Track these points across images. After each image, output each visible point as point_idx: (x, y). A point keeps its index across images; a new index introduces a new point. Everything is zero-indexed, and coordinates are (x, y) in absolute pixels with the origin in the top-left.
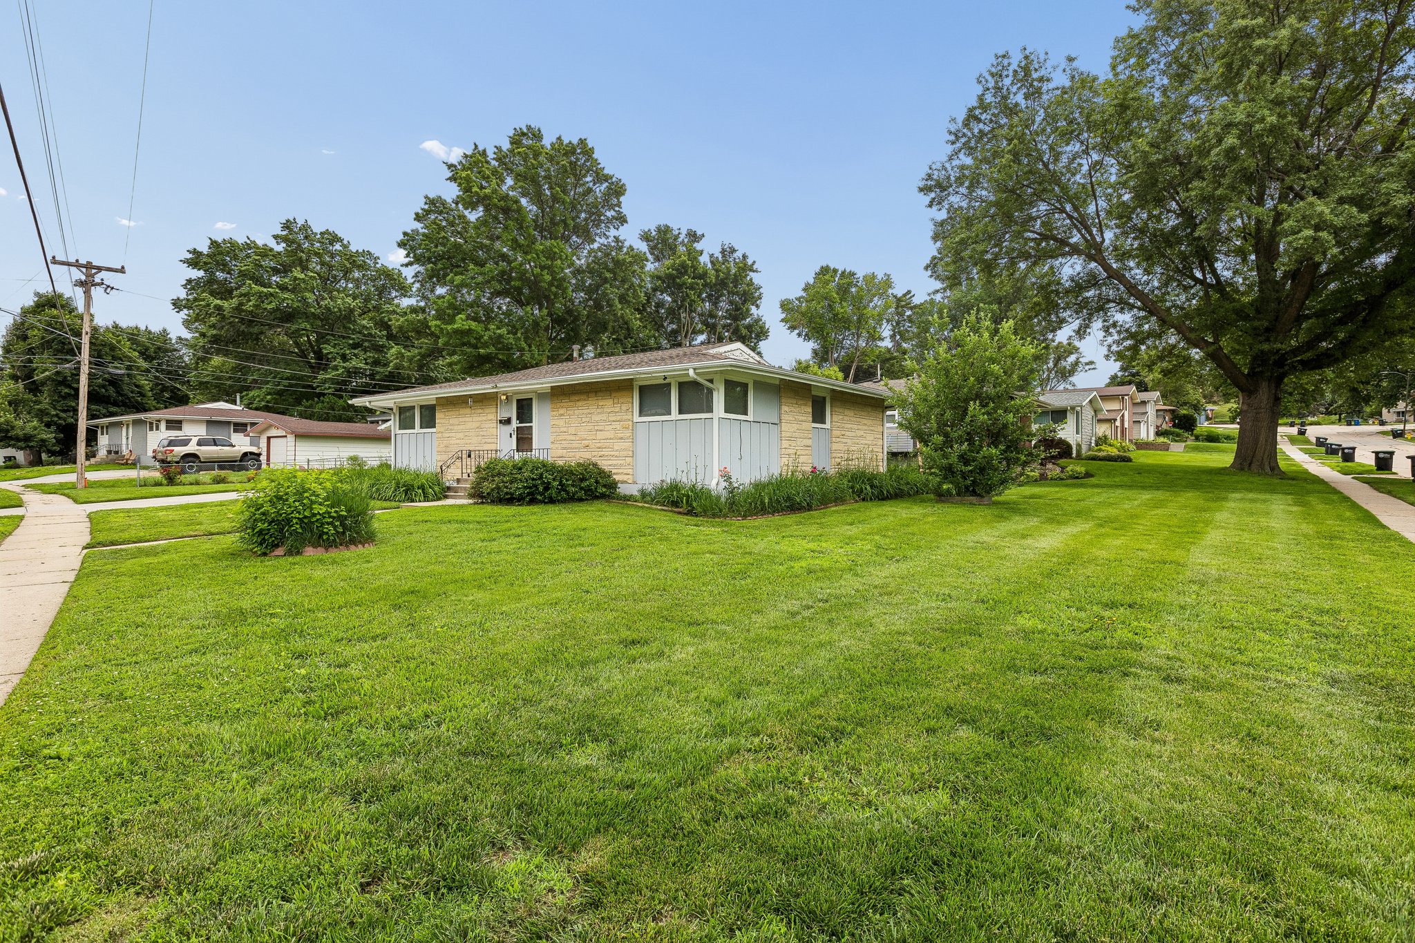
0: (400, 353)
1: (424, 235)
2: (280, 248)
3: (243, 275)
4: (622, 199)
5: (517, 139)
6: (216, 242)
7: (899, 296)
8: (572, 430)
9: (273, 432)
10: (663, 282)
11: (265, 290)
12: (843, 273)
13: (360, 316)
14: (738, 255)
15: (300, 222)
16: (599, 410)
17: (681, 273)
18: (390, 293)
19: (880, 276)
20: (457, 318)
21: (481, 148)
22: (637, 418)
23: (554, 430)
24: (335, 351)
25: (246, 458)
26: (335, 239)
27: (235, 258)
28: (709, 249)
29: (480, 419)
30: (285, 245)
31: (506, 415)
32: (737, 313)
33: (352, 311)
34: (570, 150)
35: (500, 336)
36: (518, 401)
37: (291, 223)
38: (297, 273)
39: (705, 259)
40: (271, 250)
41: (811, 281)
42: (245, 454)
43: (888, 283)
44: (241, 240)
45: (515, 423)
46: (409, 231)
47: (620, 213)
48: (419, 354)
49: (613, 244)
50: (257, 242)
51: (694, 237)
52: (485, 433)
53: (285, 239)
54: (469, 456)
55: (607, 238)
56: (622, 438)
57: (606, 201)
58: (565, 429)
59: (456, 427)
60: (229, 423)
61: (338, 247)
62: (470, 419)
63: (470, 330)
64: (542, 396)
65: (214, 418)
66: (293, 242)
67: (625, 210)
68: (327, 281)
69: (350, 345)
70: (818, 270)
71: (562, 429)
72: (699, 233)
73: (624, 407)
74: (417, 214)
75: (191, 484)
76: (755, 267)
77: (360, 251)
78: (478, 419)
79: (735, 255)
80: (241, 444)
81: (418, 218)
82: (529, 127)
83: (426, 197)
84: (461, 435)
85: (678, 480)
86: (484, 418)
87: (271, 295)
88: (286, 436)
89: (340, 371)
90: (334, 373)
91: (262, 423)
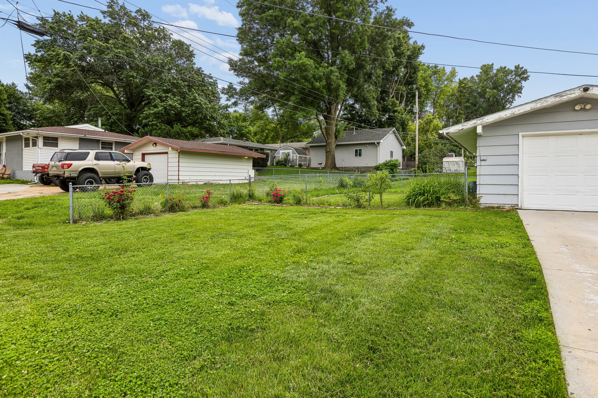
6: (58, 14)
9: (150, 150)
25: (140, 174)
30: (110, 19)
42: (138, 170)
44: (76, 14)
50: (89, 16)
53: (109, 15)
60: (98, 141)
65: (88, 136)
88: (167, 153)
89: (160, 109)
90: (156, 110)
91: (135, 143)
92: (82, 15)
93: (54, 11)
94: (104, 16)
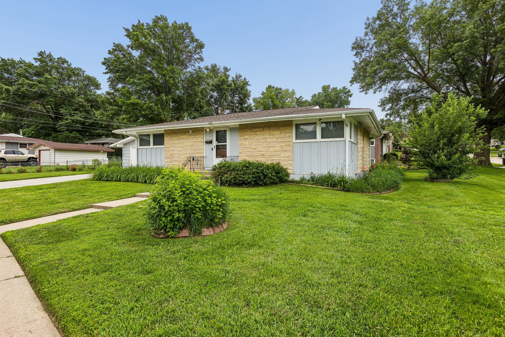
0: (102, 113)
1: (114, 60)
2: (37, 64)
3: (19, 75)
4: (202, 50)
5: (156, 21)
6: (4, 59)
7: (298, 98)
8: (253, 147)
9: (42, 148)
10: (215, 87)
11: (32, 82)
12: (277, 88)
13: (78, 96)
14: (242, 78)
15: (47, 53)
16: (271, 137)
17: (222, 84)
18: (90, 87)
19: (290, 91)
20: (132, 97)
21: (141, 22)
22: (294, 140)
23: (242, 146)
24: (66, 111)
25: (30, 160)
26: (64, 61)
27: (14, 67)
28: (232, 75)
29: (193, 141)
30: (40, 63)
31: (209, 139)
32: (242, 102)
33: (74, 94)
34: (181, 27)
35: (152, 106)
36: (217, 132)
37: (43, 53)
38: (47, 75)
39: (230, 79)
40: (33, 65)
41: (265, 91)
42: (30, 158)
43: (293, 93)
44: (17, 59)
45: (215, 143)
46: (107, 58)
47: (201, 56)
48: (112, 113)
49: (198, 69)
50: (26, 61)
51: (226, 69)
52: (196, 148)
53: (40, 60)
54: (193, 160)
55: (195, 67)
56: (286, 151)
57: (195, 51)
58: (249, 146)
59: (177, 145)
60: (17, 143)
61: (66, 65)
62: (187, 141)
63: (138, 103)
64: (233, 129)
65: (10, 141)
66: (44, 62)
67: (203, 55)
68: (61, 81)
69: (73, 109)
70: (267, 87)
71: (247, 146)
72: (228, 68)
73: (287, 135)
74: (109, 51)
75: (7, 173)
76: (249, 83)
77: (77, 68)
78: (191, 141)
79: (241, 78)
80: (26, 154)
81: (110, 52)
82: (162, 16)
83: (114, 43)
84: (181, 149)
85: (331, 173)
86: (196, 140)
87: (35, 85)
88: (50, 150)
89: (69, 121)
90: (66, 122)
91: (37, 143)
92: (21, 60)
93: (1, 58)
94: (36, 61)
